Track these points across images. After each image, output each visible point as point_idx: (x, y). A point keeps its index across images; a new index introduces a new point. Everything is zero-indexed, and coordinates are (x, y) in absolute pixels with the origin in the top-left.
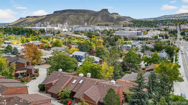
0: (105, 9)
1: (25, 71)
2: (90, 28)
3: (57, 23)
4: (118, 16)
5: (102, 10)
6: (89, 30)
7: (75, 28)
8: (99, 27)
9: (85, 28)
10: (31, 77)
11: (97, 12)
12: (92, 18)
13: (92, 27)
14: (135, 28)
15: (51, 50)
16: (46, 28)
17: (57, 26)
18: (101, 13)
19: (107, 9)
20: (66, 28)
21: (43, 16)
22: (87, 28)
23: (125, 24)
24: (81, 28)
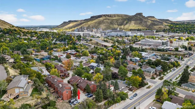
0: (140, 13)
1: (63, 74)
2: (121, 33)
3: (93, 28)
4: (153, 20)
5: (136, 14)
6: (120, 35)
7: (108, 33)
8: (131, 32)
9: (116, 33)
10: (66, 77)
11: (131, 16)
12: (125, 23)
13: (123, 32)
14: (169, 34)
15: (80, 58)
16: (83, 33)
17: (92, 31)
18: (135, 17)
19: (142, 13)
20: (100, 33)
21: (82, 20)
22: (119, 33)
23: (160, 29)
24: (113, 33)
